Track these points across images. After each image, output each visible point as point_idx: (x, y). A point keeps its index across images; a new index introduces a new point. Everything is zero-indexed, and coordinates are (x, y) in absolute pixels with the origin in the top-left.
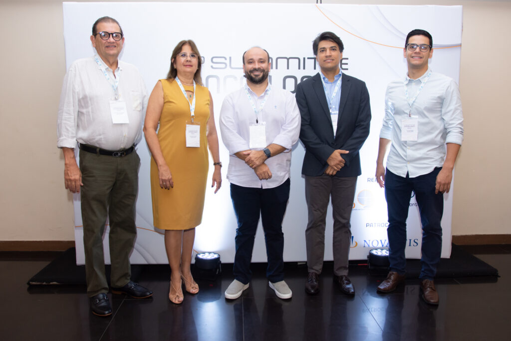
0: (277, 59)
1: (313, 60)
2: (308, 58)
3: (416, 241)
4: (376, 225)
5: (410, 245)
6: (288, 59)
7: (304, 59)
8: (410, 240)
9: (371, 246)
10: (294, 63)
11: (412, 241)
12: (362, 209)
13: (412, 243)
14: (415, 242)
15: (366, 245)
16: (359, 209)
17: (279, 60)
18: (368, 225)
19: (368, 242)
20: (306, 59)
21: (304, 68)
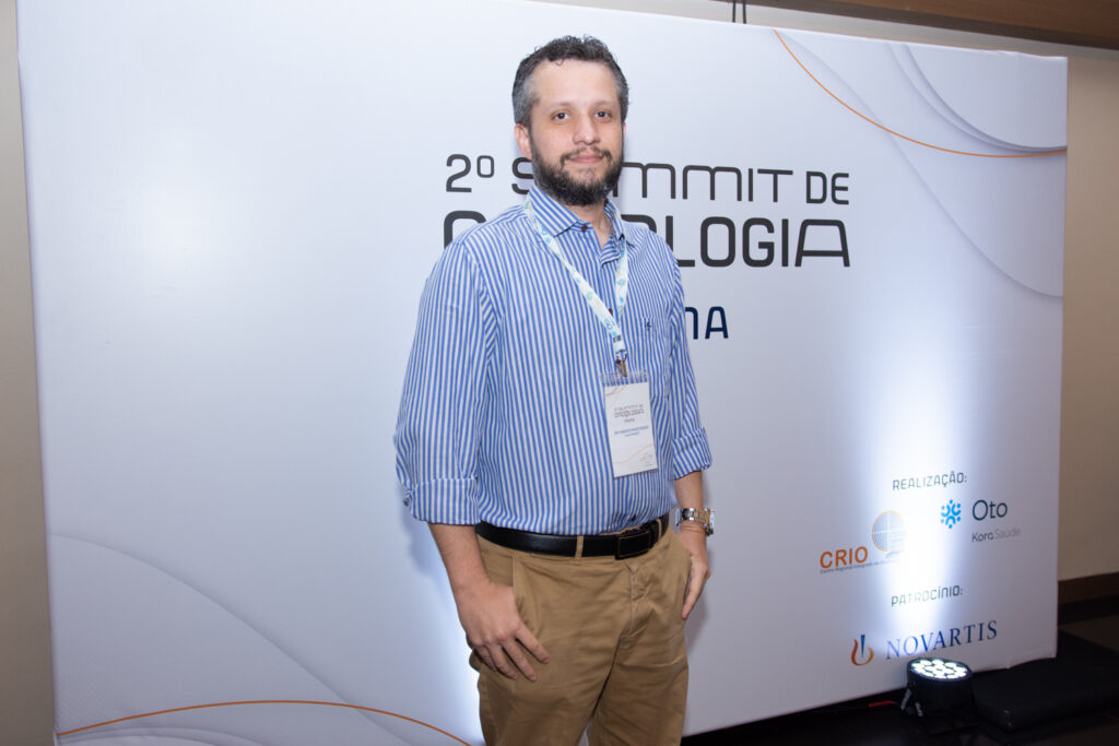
0: (687, 169)
1: (771, 176)
2: (760, 171)
3: (992, 626)
4: (913, 597)
5: (981, 639)
6: (713, 172)
7: (751, 171)
8: (981, 625)
9: (902, 652)
10: (726, 182)
11: (985, 627)
12: (883, 562)
13: (986, 632)
14: (991, 629)
15: (892, 652)
16: (876, 563)
17: (690, 173)
18: (895, 600)
19: (895, 645)
20: (756, 175)
21: (751, 199)
